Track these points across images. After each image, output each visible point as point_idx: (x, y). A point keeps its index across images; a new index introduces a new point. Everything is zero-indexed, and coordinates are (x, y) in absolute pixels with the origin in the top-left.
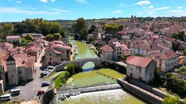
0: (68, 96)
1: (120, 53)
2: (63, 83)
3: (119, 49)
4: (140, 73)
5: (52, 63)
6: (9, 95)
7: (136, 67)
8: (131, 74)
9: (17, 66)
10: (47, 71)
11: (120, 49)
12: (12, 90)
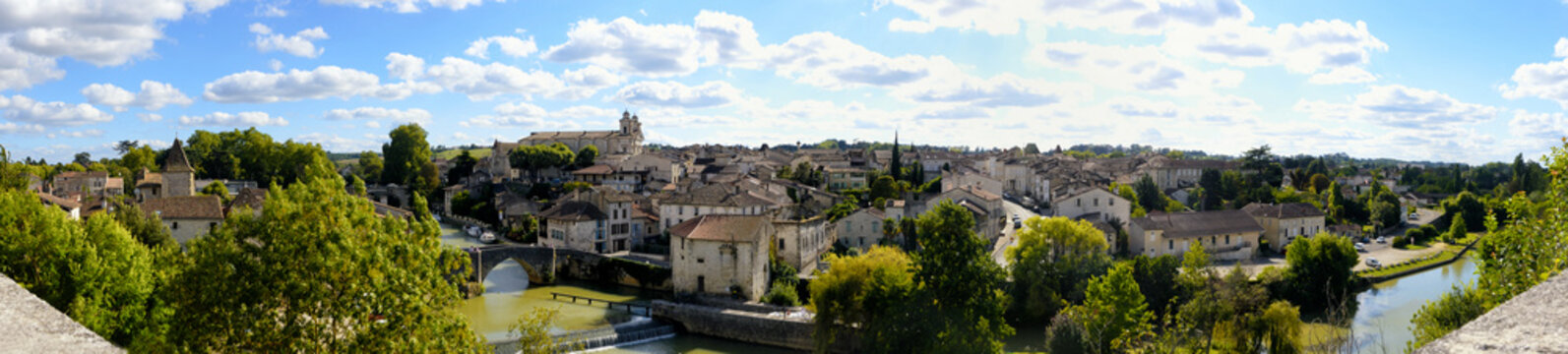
1: (623, 228)
3: (620, 213)
4: (735, 264)
7: (720, 244)
8: (701, 279)
11: (624, 211)
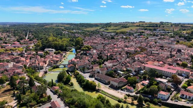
0: (50, 73)
2: (51, 70)
3: (73, 61)
6: (38, 71)
9: (40, 65)
10: (48, 67)
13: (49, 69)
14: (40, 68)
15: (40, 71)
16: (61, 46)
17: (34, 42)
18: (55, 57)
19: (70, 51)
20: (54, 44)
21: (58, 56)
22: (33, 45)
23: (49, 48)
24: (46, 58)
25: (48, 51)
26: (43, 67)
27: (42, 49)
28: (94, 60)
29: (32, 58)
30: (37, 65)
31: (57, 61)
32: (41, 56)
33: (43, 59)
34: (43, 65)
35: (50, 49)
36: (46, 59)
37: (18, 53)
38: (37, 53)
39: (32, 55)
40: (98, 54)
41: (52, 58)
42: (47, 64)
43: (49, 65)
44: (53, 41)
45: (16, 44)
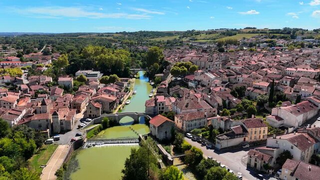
0: (94, 145)
1: (163, 108)
2: (95, 134)
3: (161, 104)
5: (92, 116)
6: (52, 140)
7: (153, 126)
8: (151, 131)
9: (59, 119)
10: (84, 123)
11: (163, 104)
12: (55, 137)
13: (88, 131)
14: (58, 129)
15: (57, 139)
16: (115, 64)
17: (52, 57)
18: (105, 91)
19: (136, 78)
20: (100, 60)
21: (112, 89)
22: (49, 62)
23: (87, 69)
24: (80, 93)
25: (85, 77)
26: (68, 123)
27: (71, 71)
28: (224, 102)
29: (42, 93)
30: (50, 117)
31: (112, 104)
32: (67, 89)
33: (70, 97)
34: (69, 117)
35: (90, 72)
36: (80, 97)
37: (6, 81)
38: (56, 80)
39: (43, 85)
40: (223, 83)
41: (96, 95)
42: (83, 111)
43: (90, 117)
44: (96, 54)
45: (11, 61)
